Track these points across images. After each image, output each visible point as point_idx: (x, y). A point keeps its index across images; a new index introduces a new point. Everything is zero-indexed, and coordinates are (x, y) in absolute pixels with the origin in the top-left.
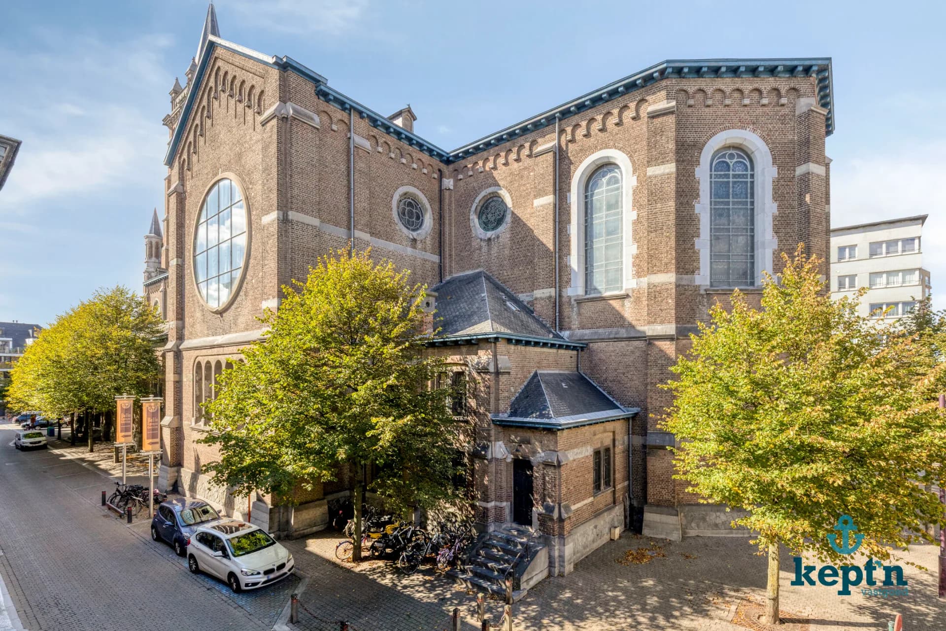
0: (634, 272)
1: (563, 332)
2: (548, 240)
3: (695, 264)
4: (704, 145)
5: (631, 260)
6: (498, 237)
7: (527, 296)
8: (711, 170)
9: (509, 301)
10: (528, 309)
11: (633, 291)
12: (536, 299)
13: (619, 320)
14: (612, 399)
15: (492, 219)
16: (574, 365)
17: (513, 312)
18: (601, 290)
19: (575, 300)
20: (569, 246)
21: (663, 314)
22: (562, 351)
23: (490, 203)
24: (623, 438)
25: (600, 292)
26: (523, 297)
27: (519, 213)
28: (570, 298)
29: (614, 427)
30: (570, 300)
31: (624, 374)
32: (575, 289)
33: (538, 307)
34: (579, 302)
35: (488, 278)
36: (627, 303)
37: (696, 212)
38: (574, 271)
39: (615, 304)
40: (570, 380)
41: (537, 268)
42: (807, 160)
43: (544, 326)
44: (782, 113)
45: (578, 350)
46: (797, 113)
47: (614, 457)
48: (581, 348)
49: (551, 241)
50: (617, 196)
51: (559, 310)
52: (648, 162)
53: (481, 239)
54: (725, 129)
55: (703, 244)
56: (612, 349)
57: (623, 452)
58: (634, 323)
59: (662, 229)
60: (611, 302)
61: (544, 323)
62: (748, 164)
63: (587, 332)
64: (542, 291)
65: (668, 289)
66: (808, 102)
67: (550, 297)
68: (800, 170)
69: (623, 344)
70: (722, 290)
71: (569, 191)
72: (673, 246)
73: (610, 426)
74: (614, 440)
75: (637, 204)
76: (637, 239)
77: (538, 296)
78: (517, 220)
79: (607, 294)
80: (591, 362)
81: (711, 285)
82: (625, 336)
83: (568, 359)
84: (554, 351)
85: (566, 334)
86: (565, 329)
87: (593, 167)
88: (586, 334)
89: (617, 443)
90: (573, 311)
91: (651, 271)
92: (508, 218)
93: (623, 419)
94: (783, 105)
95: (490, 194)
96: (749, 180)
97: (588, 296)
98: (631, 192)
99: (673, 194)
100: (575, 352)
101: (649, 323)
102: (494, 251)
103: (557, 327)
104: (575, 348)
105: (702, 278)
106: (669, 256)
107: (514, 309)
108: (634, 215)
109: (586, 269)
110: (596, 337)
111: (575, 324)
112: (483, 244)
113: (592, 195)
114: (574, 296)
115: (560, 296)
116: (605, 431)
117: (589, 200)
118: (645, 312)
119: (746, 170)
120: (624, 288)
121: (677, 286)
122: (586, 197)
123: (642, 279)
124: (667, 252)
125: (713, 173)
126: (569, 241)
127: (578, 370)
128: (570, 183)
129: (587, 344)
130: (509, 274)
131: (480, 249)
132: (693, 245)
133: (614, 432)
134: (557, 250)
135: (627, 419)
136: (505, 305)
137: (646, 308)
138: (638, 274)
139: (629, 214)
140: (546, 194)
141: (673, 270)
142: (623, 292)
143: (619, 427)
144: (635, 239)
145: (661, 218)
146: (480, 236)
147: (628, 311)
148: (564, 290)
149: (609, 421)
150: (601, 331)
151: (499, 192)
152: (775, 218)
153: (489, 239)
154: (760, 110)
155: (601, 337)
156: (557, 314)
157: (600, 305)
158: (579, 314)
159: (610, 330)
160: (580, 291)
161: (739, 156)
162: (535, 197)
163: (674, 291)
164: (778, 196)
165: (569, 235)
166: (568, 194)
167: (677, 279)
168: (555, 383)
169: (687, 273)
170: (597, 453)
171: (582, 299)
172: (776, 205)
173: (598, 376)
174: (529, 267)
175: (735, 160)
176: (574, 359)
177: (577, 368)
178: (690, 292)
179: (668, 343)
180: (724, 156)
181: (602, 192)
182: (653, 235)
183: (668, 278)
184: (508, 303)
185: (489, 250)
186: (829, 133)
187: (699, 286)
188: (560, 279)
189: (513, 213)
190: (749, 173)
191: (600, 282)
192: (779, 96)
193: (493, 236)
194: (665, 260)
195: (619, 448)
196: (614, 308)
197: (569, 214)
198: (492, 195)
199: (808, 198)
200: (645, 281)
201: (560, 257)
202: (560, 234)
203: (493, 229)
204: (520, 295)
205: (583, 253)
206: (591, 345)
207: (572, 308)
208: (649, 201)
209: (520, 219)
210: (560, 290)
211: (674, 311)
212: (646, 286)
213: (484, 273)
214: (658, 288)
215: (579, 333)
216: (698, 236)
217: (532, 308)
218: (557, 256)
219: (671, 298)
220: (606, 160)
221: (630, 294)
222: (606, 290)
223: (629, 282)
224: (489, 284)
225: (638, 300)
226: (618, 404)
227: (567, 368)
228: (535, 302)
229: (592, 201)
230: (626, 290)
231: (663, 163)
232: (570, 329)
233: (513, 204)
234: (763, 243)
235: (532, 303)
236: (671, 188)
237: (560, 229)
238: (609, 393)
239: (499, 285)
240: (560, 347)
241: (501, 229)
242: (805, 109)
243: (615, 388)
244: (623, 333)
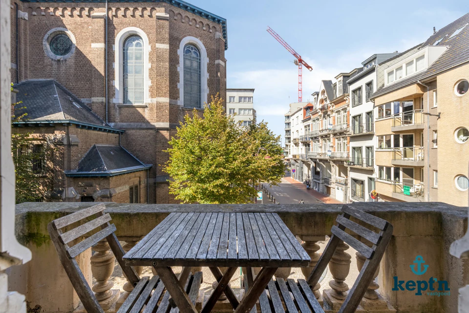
0: (150, 95)
1: (110, 124)
2: (101, 69)
3: (178, 95)
4: (181, 40)
5: (148, 89)
6: (66, 60)
7: (87, 100)
8: (184, 53)
9: (74, 102)
10: (88, 108)
11: (149, 104)
12: (93, 102)
13: (142, 119)
14: (139, 161)
15: (61, 48)
16: (117, 142)
17: (78, 109)
18: (132, 102)
19: (118, 106)
20: (113, 75)
21: (164, 117)
22: (110, 134)
23: (59, 37)
24: (145, 180)
25: (132, 103)
26: (84, 100)
27: (81, 48)
28: (114, 104)
29: (140, 174)
30: (115, 106)
31: (145, 147)
32: (118, 100)
33: (94, 107)
34: (120, 107)
35: (58, 86)
36: (146, 110)
37: (178, 70)
38: (117, 89)
39: (140, 110)
40: (115, 150)
41: (94, 84)
42: (219, 59)
43: (98, 119)
44: (210, 36)
45: (119, 134)
46: (216, 38)
47: (140, 190)
48: (121, 132)
49: (103, 70)
50: (141, 54)
51: (108, 110)
52: (156, 40)
53: (52, 59)
54: (189, 35)
55: (181, 85)
56: (138, 134)
57: (145, 187)
58: (150, 121)
59: (163, 75)
60: (138, 109)
61: (98, 117)
62: (198, 54)
63: (125, 124)
64: (97, 98)
65: (166, 105)
66: (219, 35)
67: (102, 102)
68: (217, 62)
69: (144, 131)
70: (189, 109)
71: (114, 44)
72: (168, 84)
73: (138, 174)
74: (140, 182)
75: (150, 59)
76: (151, 77)
77: (95, 101)
78: (79, 53)
79: (135, 104)
80: (127, 140)
81: (184, 106)
82: (145, 127)
83: (114, 139)
84: (105, 133)
85: (112, 124)
86: (112, 122)
87: (128, 35)
88: (124, 125)
89: (141, 183)
90: (116, 112)
91: (158, 95)
92: (73, 50)
93: (144, 170)
94: (211, 32)
95: (59, 31)
96: (199, 61)
97: (125, 104)
98: (148, 53)
99: (168, 59)
100: (118, 135)
101: (157, 121)
102: (63, 68)
103: (107, 121)
104: (118, 133)
105: (181, 102)
106: (166, 89)
107: (79, 107)
108: (149, 66)
109: (124, 89)
110: (130, 127)
111: (118, 119)
112: (54, 63)
113: (127, 49)
114: (117, 104)
115: (109, 102)
116: (135, 177)
117: (125, 51)
118: (155, 116)
119: (198, 56)
120: (145, 102)
121: (170, 104)
122: (124, 50)
123: (153, 99)
124: (165, 87)
125: (185, 54)
126: (114, 72)
127: (119, 145)
128: (114, 39)
129: (125, 131)
130: (74, 85)
131: (51, 65)
132: (177, 86)
133: (140, 177)
134: (107, 76)
135: (146, 170)
136: (72, 104)
137: (156, 114)
138: (152, 96)
139: (147, 65)
140: (100, 42)
141: (168, 96)
142: (144, 104)
143: (142, 174)
144: (150, 78)
145: (162, 70)
146: (52, 57)
147: (147, 114)
148: (111, 99)
149: (137, 171)
150: (132, 124)
151: (66, 31)
152: (208, 80)
153: (59, 61)
154: (202, 32)
155: (132, 127)
156: (107, 113)
157: (132, 110)
158: (120, 114)
159: (137, 124)
160: (121, 101)
161: (195, 49)
162: (92, 42)
163: (168, 106)
164: (209, 71)
165: (114, 69)
166: (113, 45)
167: (170, 101)
168: (106, 151)
169: (174, 99)
170: (131, 189)
171: (122, 106)
172: (208, 74)
173: (131, 148)
174: (88, 83)
175: (193, 51)
176: (117, 139)
177: (119, 143)
178: (176, 108)
179: (166, 132)
180: (189, 47)
181: (132, 49)
182: (159, 77)
183: (166, 100)
184: (74, 103)
185: (59, 68)
186: (226, 49)
187: (179, 106)
188: (108, 93)
189: (76, 48)
190: (199, 58)
191: (131, 97)
192: (209, 28)
193: (62, 59)
194: (164, 91)
195: (143, 185)
196: (139, 112)
197: (114, 57)
198: (61, 33)
199: (219, 74)
200: (155, 100)
201: (108, 80)
202: (108, 67)
203: (61, 55)
204: (82, 99)
205: (122, 80)
206: (127, 131)
207: (116, 110)
208: (157, 60)
209: (81, 53)
210: (109, 100)
211: (168, 117)
212: (156, 103)
213: (54, 81)
214: (161, 104)
215: (120, 124)
216: (179, 82)
217: (90, 108)
218: (107, 79)
219: (167, 110)
220: (135, 33)
221: (148, 106)
222: (135, 102)
223: (147, 100)
224: (60, 90)
225: (151, 109)
226: (141, 163)
227: (113, 144)
228: (93, 104)
229: (127, 52)
230: (146, 103)
231: (163, 43)
232: (114, 122)
233: (77, 42)
234: (204, 90)
235: (90, 105)
236: (167, 56)
237: (108, 64)
238: (137, 157)
239: (66, 91)
240: (109, 131)
241: (67, 56)
242: (218, 37)
243: (140, 154)
244: (144, 126)
